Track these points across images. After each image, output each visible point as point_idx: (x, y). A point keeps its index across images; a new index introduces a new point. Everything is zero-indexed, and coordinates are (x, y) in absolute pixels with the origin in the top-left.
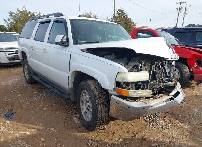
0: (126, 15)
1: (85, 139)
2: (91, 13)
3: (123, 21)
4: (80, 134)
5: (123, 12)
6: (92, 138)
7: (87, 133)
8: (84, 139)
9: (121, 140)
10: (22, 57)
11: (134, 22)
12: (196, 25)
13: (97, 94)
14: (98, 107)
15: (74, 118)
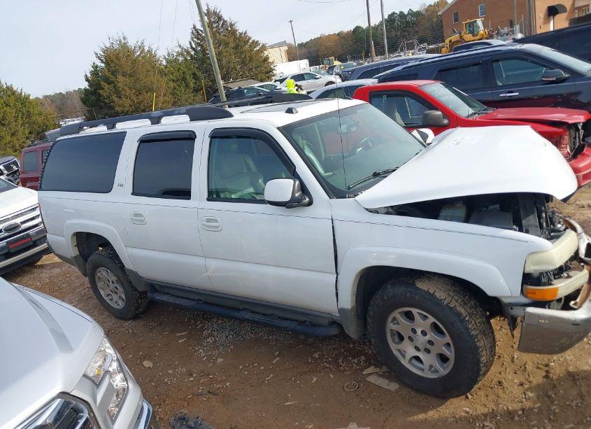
0: (232, 25)
1: (457, 422)
2: (124, 38)
3: (227, 44)
4: (432, 414)
5: (220, 18)
6: (468, 413)
7: (444, 406)
8: (455, 423)
9: (531, 395)
10: (76, 248)
11: (258, 41)
12: (406, 13)
13: (462, 311)
14: (478, 341)
15: (369, 379)
